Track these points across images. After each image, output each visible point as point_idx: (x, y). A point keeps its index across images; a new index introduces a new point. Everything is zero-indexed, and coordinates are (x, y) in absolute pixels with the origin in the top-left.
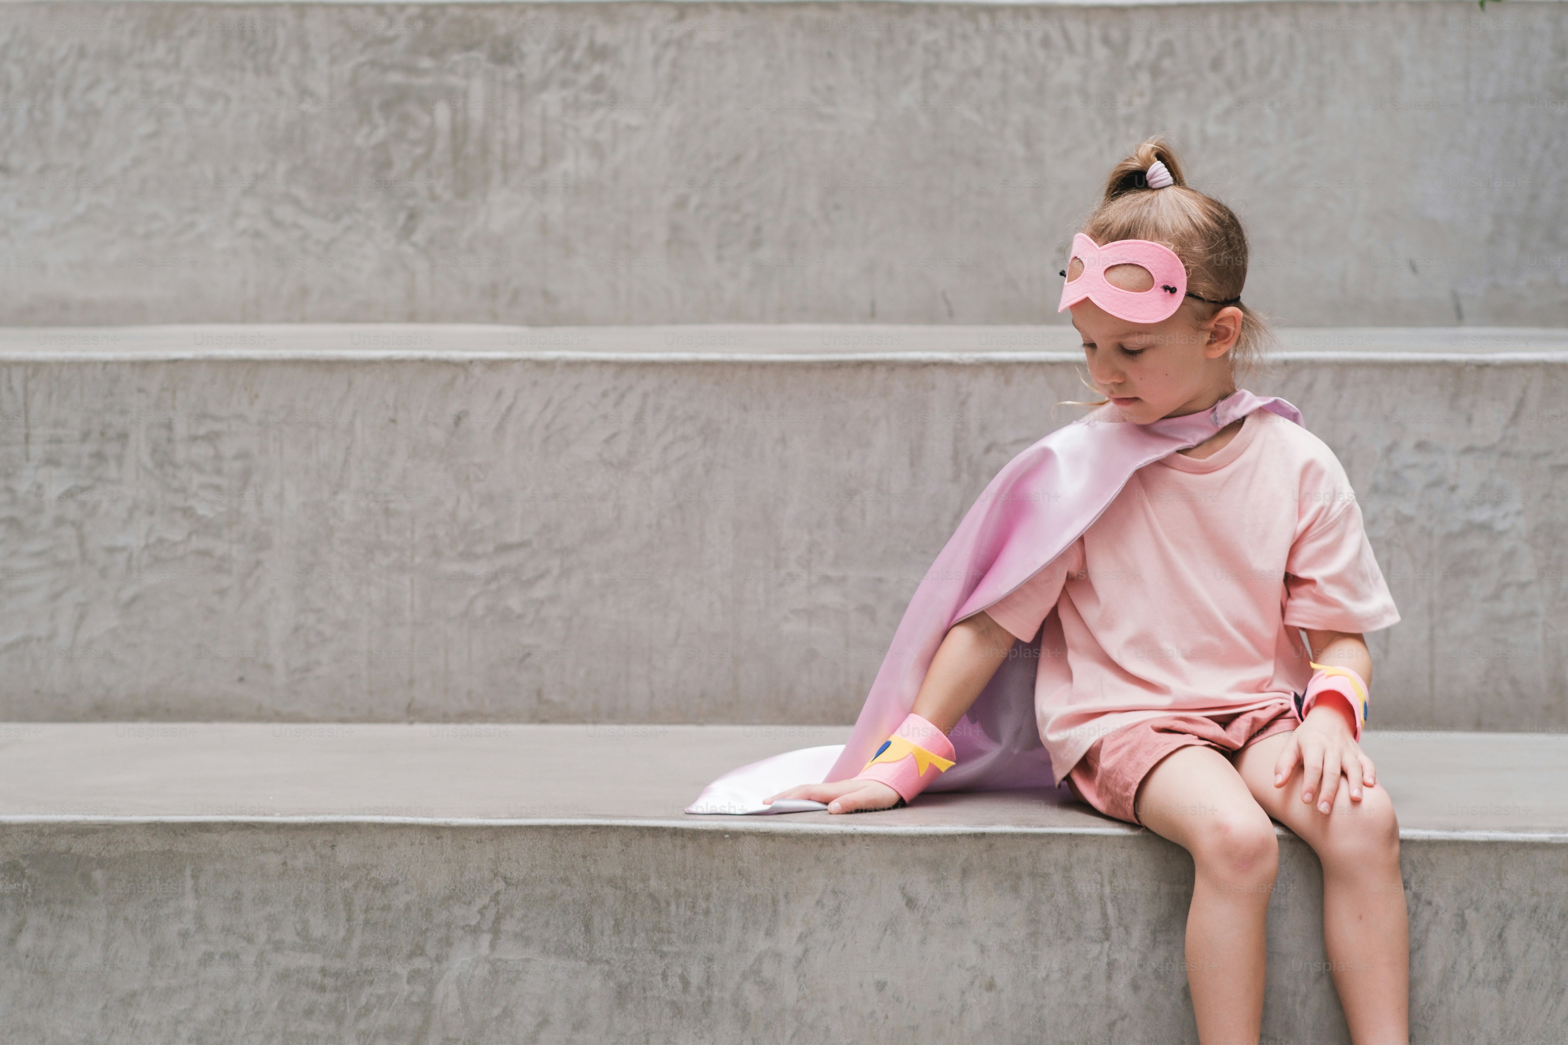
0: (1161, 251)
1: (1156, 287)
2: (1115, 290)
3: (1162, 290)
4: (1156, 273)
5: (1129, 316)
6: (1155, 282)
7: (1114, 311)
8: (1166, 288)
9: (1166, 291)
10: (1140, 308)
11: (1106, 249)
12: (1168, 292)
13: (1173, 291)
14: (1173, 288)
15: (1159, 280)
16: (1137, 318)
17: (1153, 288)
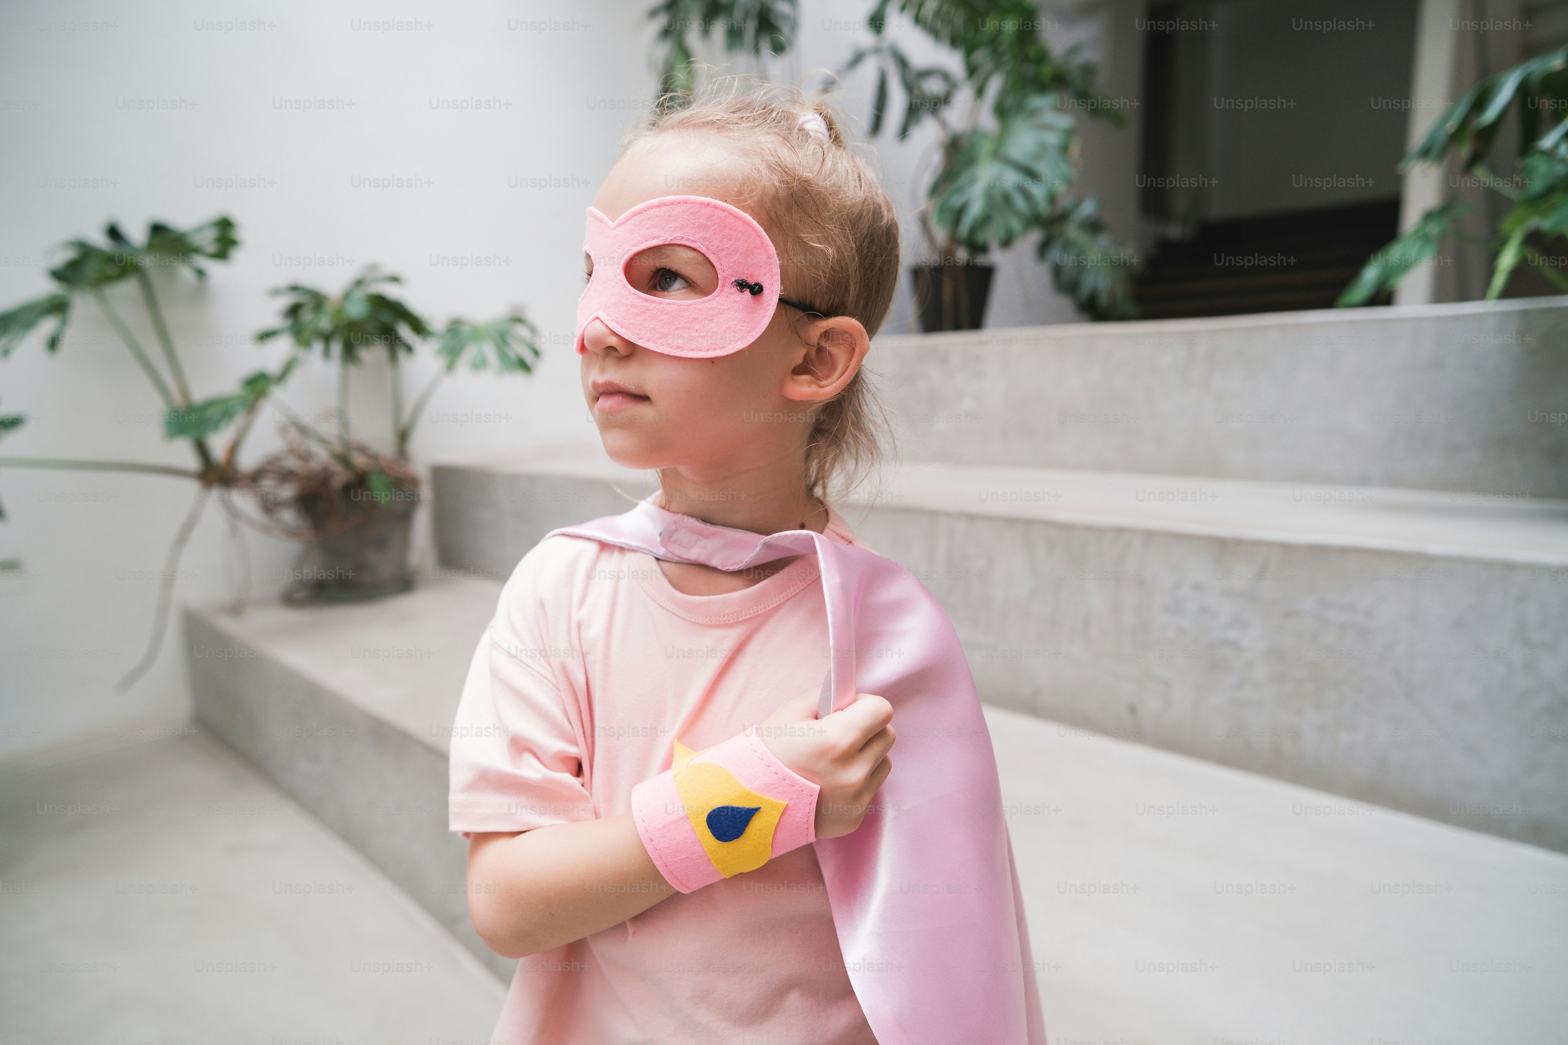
0: (726, 214)
1: (723, 286)
2: (646, 300)
3: (735, 290)
4: (719, 259)
5: (678, 348)
6: (719, 276)
7: (648, 341)
8: (742, 285)
9: (741, 291)
10: (697, 330)
11: (623, 223)
12: (747, 293)
13: (756, 290)
14: (756, 284)
15: (727, 272)
16: (693, 350)
17: (718, 290)
